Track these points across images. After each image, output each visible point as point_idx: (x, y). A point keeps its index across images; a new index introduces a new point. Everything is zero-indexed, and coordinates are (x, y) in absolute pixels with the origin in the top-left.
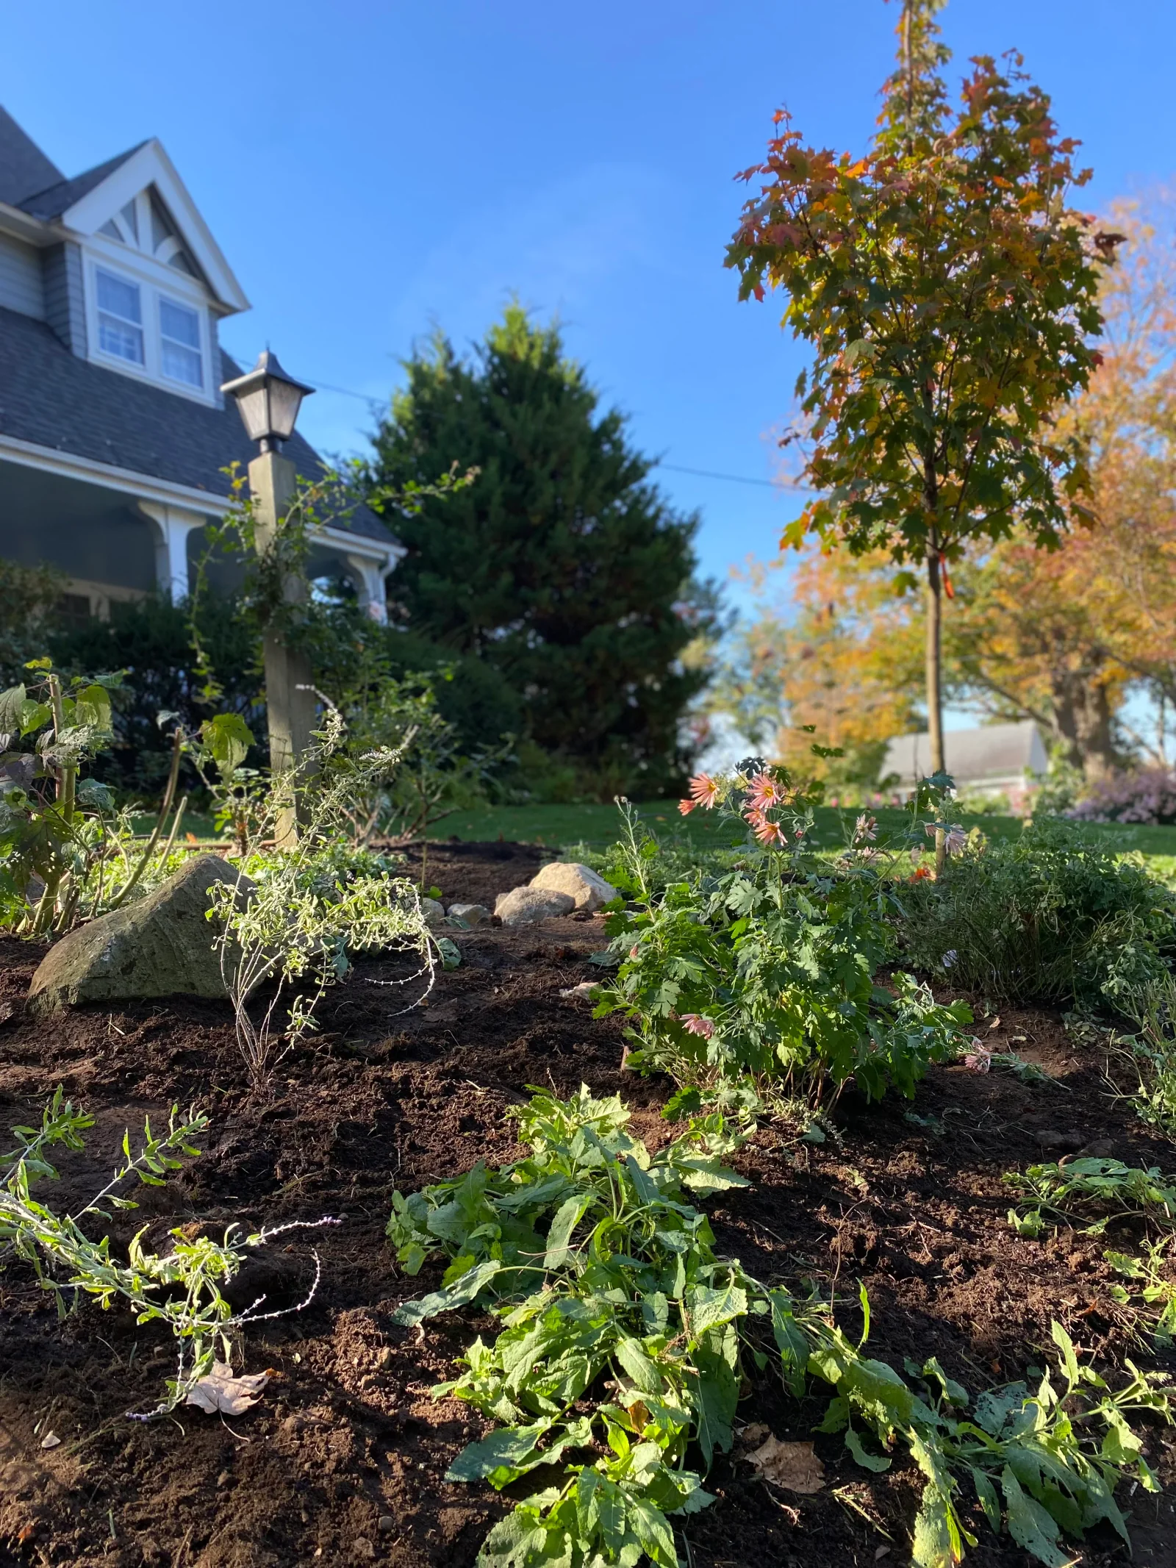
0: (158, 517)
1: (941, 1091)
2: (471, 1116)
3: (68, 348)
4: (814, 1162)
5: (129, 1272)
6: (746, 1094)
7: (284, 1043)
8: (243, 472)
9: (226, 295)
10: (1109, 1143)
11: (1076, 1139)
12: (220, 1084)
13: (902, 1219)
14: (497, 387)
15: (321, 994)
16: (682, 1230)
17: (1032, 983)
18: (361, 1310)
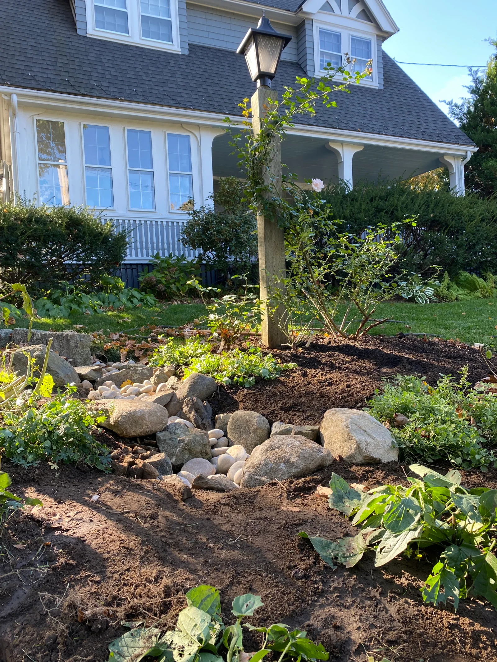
0: (339, 149)
3: (306, 73)
8: (249, 104)
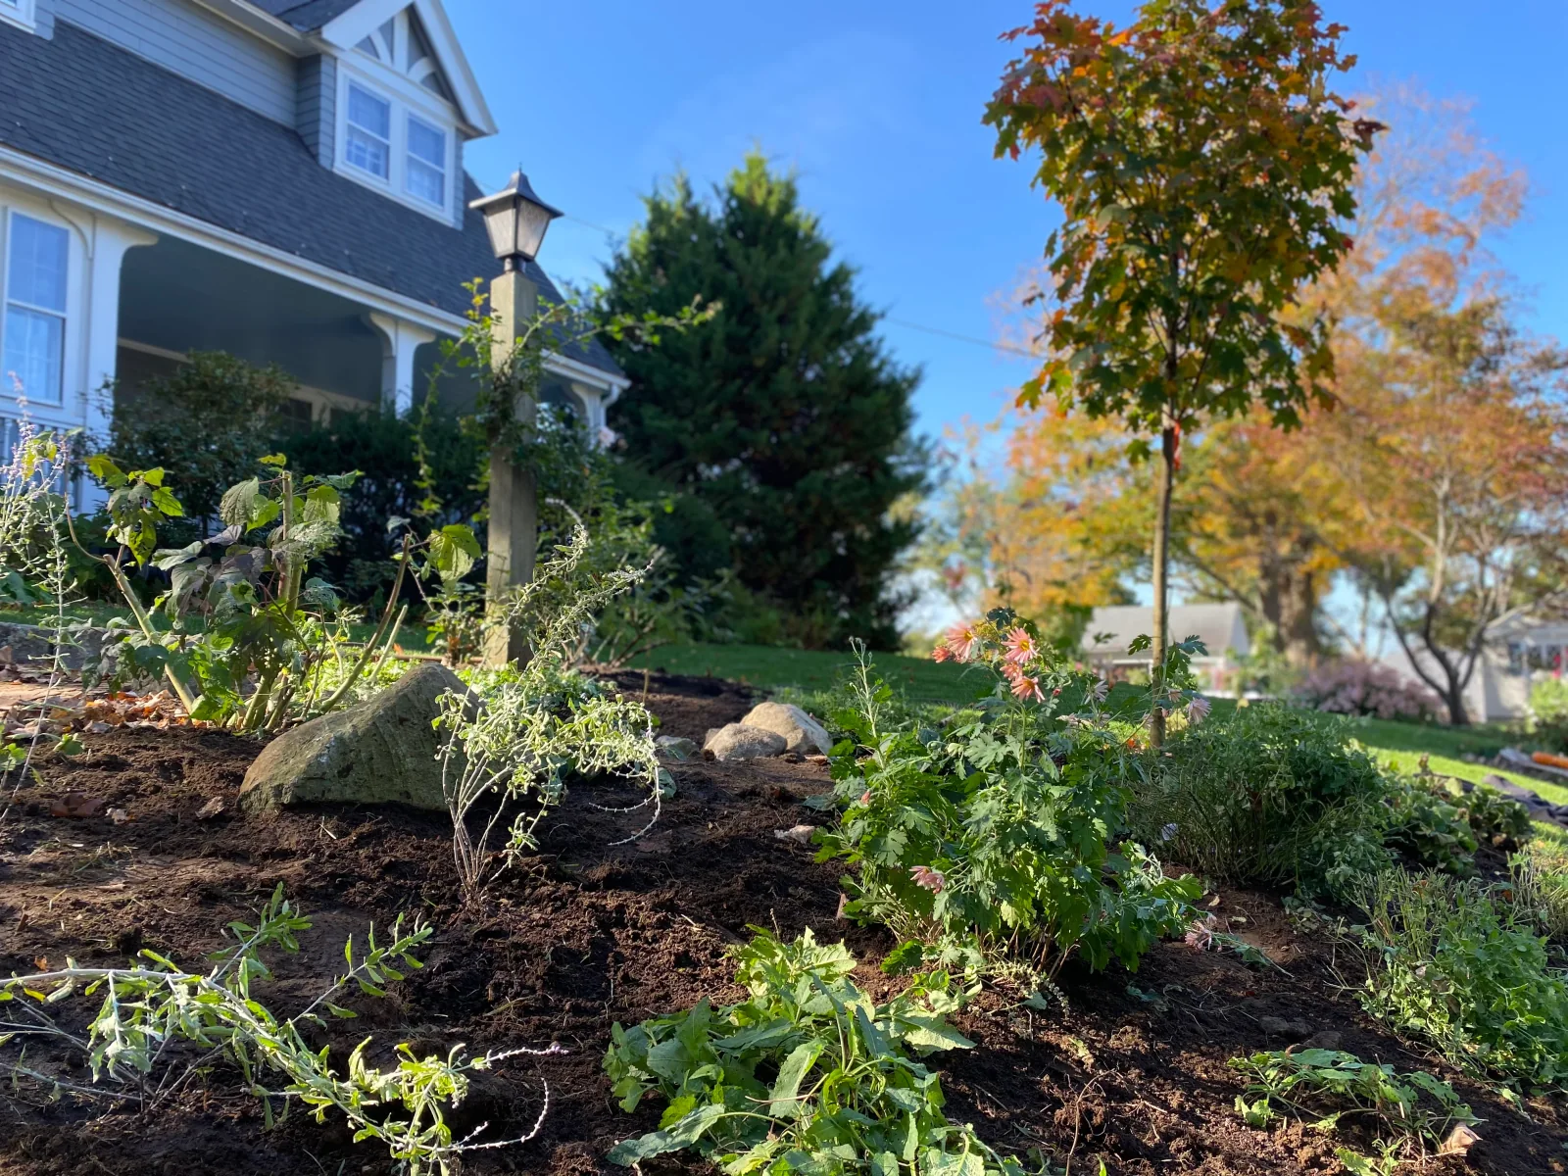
0: (389, 330)
1: (1162, 965)
2: (686, 952)
3: (315, 157)
4: (1038, 1028)
5: (348, 1085)
6: (969, 951)
7: (499, 862)
8: (485, 288)
9: (475, 118)
10: (1337, 1035)
11: (1302, 1027)
12: (432, 897)
13: (1126, 1096)
14: (732, 230)
15: (543, 813)
16: (912, 1088)
17: (1252, 864)
18: (579, 1144)
